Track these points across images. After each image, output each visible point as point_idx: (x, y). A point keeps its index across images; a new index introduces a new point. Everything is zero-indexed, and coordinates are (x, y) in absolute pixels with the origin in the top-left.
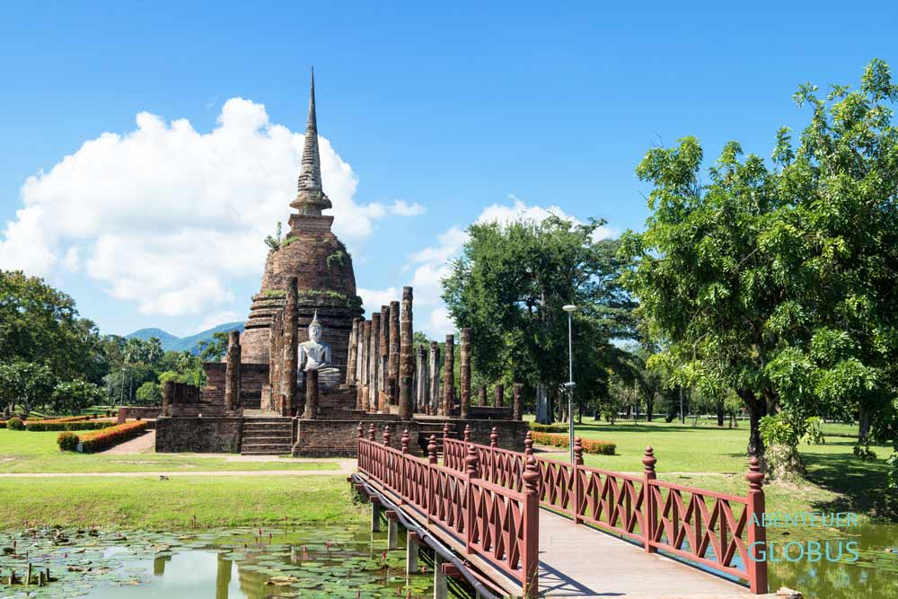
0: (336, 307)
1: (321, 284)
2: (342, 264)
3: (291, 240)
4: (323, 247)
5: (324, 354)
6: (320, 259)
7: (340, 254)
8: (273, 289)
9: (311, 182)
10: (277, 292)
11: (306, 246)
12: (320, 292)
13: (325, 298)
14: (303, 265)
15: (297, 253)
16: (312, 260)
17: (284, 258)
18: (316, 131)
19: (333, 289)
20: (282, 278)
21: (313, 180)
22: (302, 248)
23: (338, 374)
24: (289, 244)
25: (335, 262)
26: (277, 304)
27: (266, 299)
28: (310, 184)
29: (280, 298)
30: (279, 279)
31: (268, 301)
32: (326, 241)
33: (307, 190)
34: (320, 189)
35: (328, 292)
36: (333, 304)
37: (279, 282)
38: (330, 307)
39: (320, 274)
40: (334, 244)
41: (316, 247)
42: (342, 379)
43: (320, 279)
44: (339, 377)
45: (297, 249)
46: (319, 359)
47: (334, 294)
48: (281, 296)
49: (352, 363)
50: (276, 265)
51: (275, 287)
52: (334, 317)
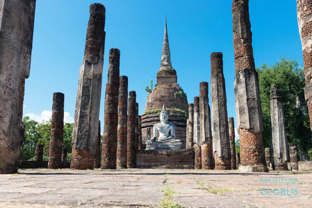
0: (179, 116)
1: (172, 106)
2: (182, 96)
3: (157, 87)
4: (172, 89)
5: (170, 130)
6: (171, 94)
7: (180, 92)
8: (149, 110)
9: (166, 62)
11: (164, 88)
12: (171, 109)
13: (174, 112)
14: (162, 97)
15: (159, 92)
16: (167, 94)
17: (154, 95)
18: (168, 41)
19: (178, 108)
20: (152, 104)
21: (167, 61)
22: (162, 89)
23: (180, 143)
24: (156, 89)
25: (178, 95)
26: (150, 116)
27: (145, 115)
28: (165, 63)
29: (151, 113)
30: (151, 105)
32: (173, 86)
33: (165, 65)
34: (171, 65)
35: (175, 109)
36: (178, 115)
37: (151, 106)
38: (176, 116)
39: (171, 100)
40: (178, 88)
41: (169, 88)
42: (183, 146)
43: (171, 103)
44: (181, 145)
45: (160, 90)
46: (167, 133)
47: (178, 110)
48: (152, 112)
49: (190, 134)
50: (150, 99)
52: (179, 121)
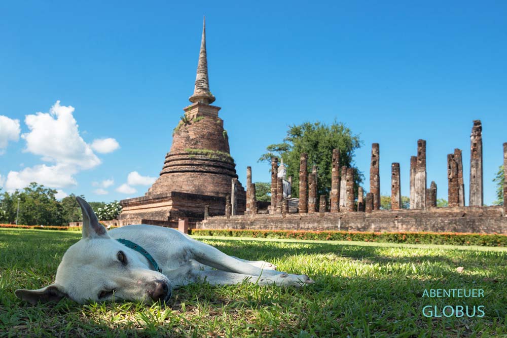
3: (199, 118)
10: (195, 150)
14: (211, 134)
15: (206, 127)
16: (216, 132)
17: (198, 129)
20: (197, 141)
22: (208, 124)
24: (198, 121)
26: (197, 158)
27: (187, 154)
28: (205, 85)
29: (199, 154)
30: (195, 142)
31: (189, 156)
37: (195, 144)
45: (206, 124)
48: (199, 153)
50: (191, 133)
51: (193, 147)
